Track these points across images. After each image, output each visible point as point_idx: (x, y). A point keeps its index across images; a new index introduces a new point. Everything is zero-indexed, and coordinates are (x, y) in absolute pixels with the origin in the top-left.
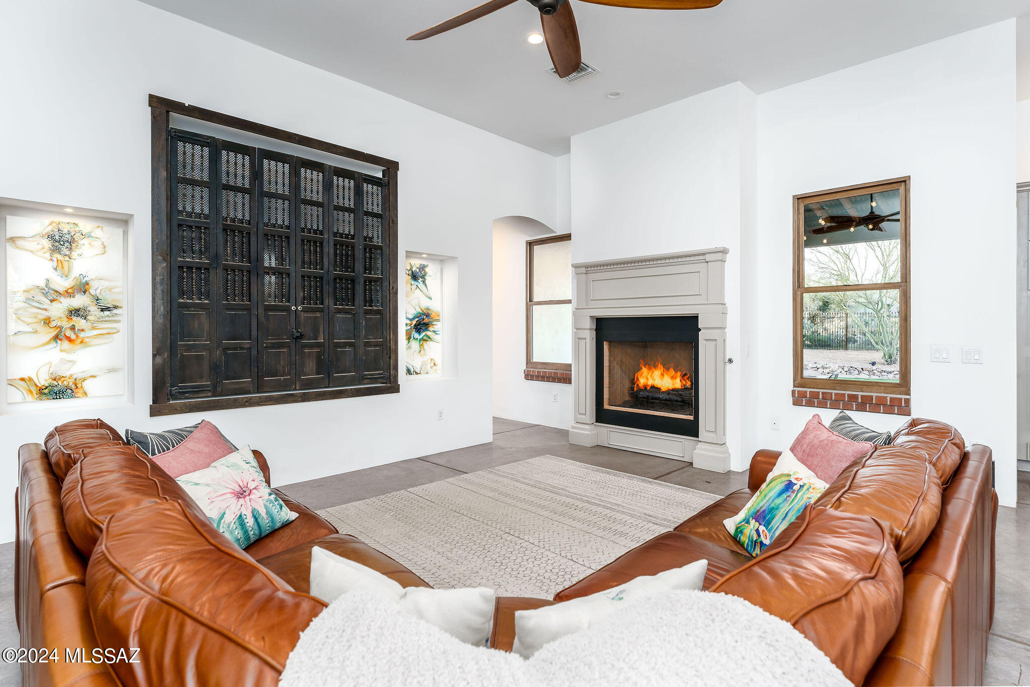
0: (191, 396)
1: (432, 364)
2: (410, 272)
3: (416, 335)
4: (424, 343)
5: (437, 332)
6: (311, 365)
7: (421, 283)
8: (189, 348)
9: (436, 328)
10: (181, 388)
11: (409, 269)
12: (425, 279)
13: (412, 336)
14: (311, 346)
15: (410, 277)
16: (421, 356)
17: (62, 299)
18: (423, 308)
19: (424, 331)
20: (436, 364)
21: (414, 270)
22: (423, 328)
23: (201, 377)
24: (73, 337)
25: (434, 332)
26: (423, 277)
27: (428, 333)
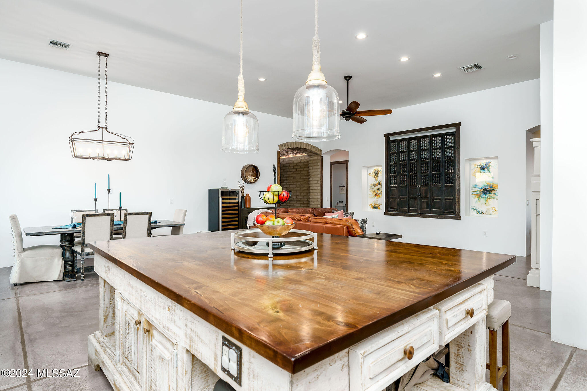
0: (393, 211)
1: (494, 210)
2: (480, 166)
3: (484, 196)
4: (489, 199)
5: (497, 194)
6: (424, 205)
7: (487, 171)
8: (392, 198)
9: (496, 192)
10: (391, 209)
11: (479, 165)
12: (489, 169)
13: (481, 196)
14: (424, 199)
15: (480, 169)
16: (486, 206)
17: (376, 186)
18: (488, 183)
19: (488, 194)
20: (496, 210)
21: (482, 165)
22: (488, 192)
23: (395, 206)
24: (378, 195)
25: (495, 194)
26: (488, 168)
27: (491, 195)
